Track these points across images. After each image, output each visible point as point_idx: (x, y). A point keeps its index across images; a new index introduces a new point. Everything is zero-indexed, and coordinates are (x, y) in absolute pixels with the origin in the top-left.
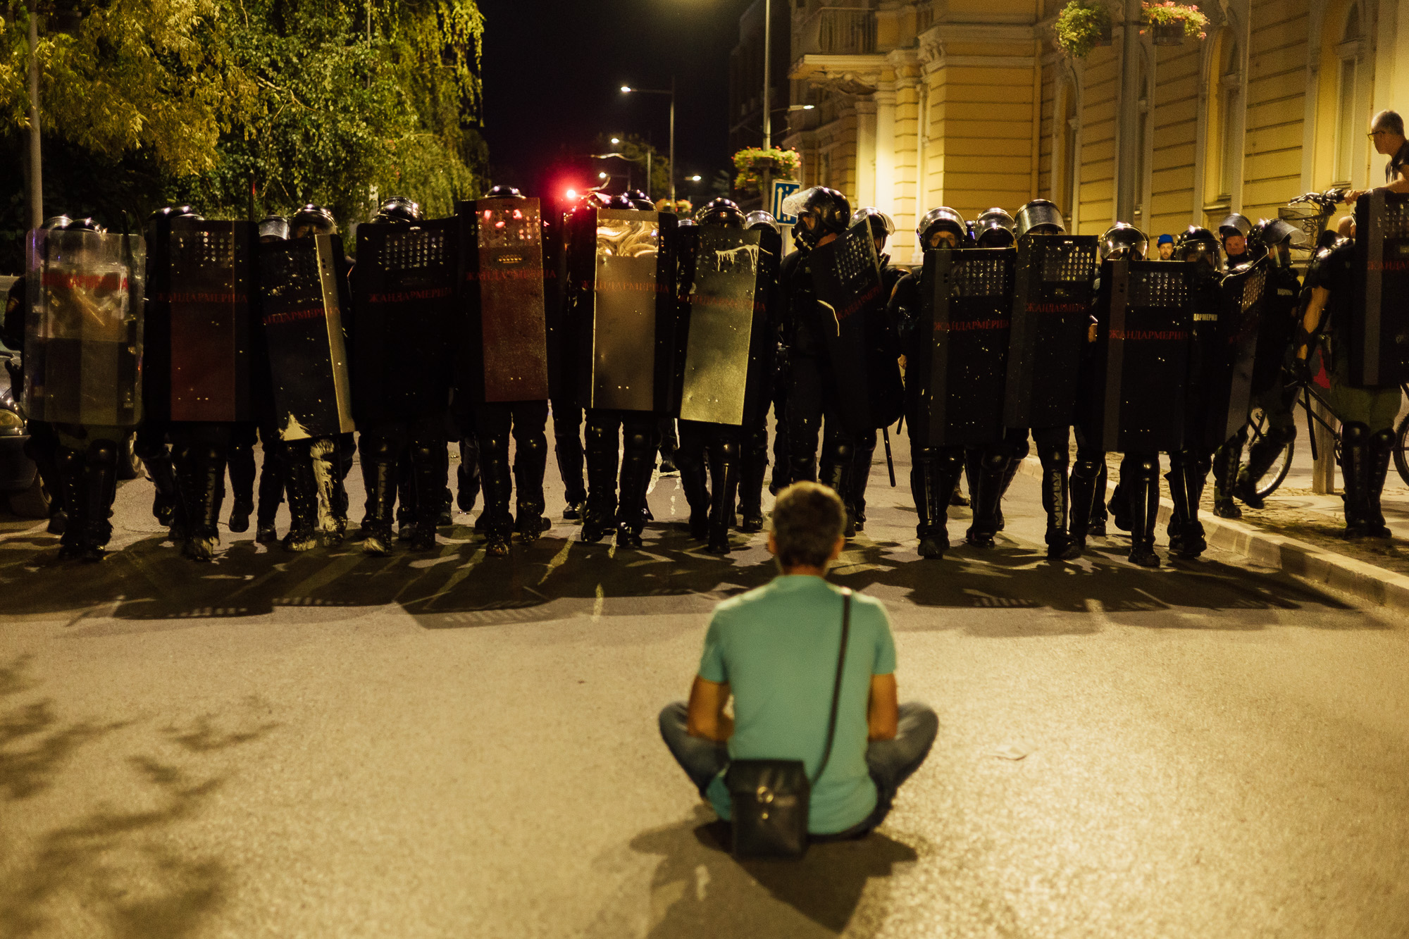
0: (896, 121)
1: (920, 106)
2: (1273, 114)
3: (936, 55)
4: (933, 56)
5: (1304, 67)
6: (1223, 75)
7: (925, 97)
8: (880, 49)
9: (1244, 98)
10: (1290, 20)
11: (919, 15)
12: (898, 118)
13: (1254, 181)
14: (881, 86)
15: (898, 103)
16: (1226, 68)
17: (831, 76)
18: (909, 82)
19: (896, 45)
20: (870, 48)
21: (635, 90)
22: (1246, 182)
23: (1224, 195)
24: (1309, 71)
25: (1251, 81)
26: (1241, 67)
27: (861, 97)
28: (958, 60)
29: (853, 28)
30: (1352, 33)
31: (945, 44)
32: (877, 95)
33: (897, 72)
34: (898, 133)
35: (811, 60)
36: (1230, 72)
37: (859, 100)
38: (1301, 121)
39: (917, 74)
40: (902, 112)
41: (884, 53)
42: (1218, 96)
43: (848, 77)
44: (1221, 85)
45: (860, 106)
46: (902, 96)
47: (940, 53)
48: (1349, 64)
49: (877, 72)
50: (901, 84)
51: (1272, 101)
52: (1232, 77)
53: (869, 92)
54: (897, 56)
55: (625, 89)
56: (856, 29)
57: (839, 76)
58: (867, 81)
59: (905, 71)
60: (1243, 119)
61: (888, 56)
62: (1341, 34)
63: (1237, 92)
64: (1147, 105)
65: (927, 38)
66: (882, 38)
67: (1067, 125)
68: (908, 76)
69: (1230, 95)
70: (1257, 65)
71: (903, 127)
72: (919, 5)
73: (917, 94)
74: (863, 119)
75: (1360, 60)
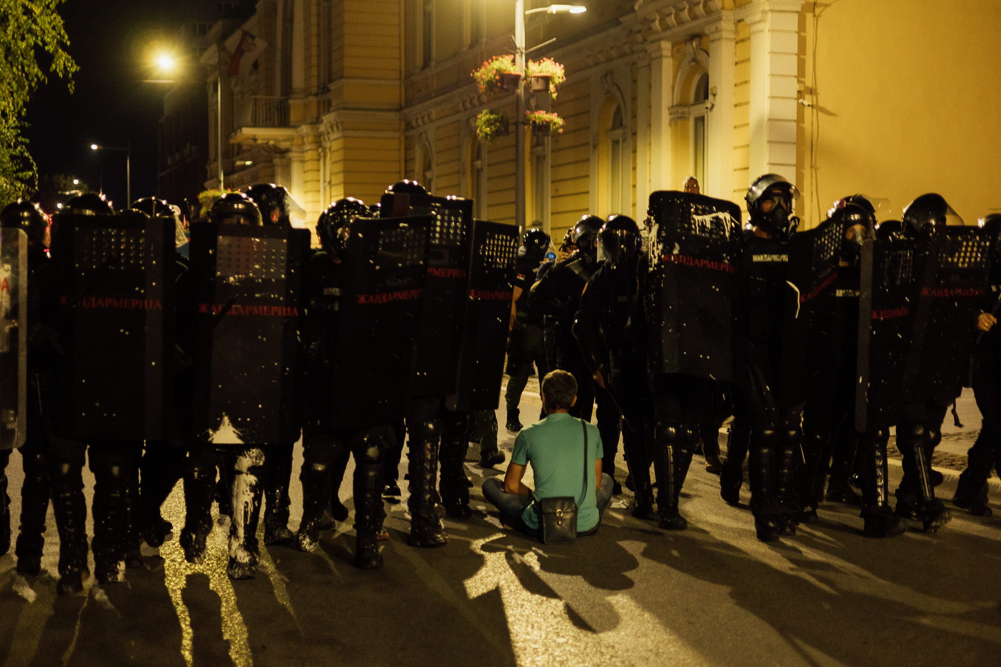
0: (305, 172)
1: (322, 162)
2: (568, 172)
3: (335, 129)
4: (332, 130)
5: (588, 144)
6: (533, 147)
7: (325, 156)
8: (292, 124)
9: (549, 161)
10: (577, 115)
11: (319, 103)
12: (306, 169)
13: (558, 213)
14: (294, 148)
15: (306, 159)
16: (535, 143)
17: (259, 142)
18: (313, 146)
19: (303, 121)
20: (284, 122)
21: (101, 147)
22: (553, 213)
23: (537, 221)
24: (591, 146)
25: (553, 151)
26: (546, 142)
27: (278, 155)
28: (351, 133)
29: (270, 109)
30: (618, 123)
31: (342, 123)
32: (291, 155)
33: (305, 139)
34: (306, 179)
35: (247, 132)
36: (537, 145)
37: (276, 157)
38: (588, 176)
39: (318, 141)
40: (309, 166)
41: (295, 127)
42: (531, 160)
43: (272, 143)
44: (532, 153)
45: (277, 161)
46: (309, 155)
47: (338, 128)
48: (616, 143)
49: (291, 139)
50: (307, 147)
51: (568, 164)
52: (540, 148)
53: (284, 152)
54: (305, 129)
55: (94, 147)
56: (272, 110)
57: (265, 142)
58: (284, 145)
59: (310, 139)
60: (548, 175)
61: (299, 129)
62: (610, 124)
63: (544, 158)
64: (482, 164)
65: (328, 118)
66: (294, 116)
67: (424, 176)
68: (312, 143)
69: (538, 160)
70: (557, 141)
71: (310, 176)
72: (319, 96)
73: (319, 154)
74: (279, 171)
75: (624, 141)
